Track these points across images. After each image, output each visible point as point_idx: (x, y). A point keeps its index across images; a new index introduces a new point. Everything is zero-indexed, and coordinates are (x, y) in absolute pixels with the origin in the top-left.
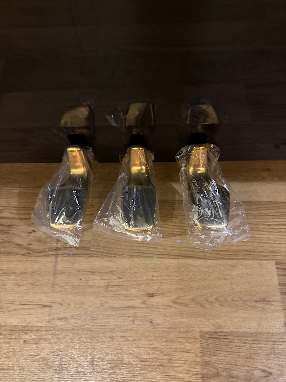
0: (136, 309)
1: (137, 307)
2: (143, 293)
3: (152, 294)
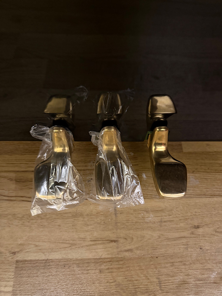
0: (187, 238)
1: (188, 237)
2: (191, 226)
3: (198, 226)
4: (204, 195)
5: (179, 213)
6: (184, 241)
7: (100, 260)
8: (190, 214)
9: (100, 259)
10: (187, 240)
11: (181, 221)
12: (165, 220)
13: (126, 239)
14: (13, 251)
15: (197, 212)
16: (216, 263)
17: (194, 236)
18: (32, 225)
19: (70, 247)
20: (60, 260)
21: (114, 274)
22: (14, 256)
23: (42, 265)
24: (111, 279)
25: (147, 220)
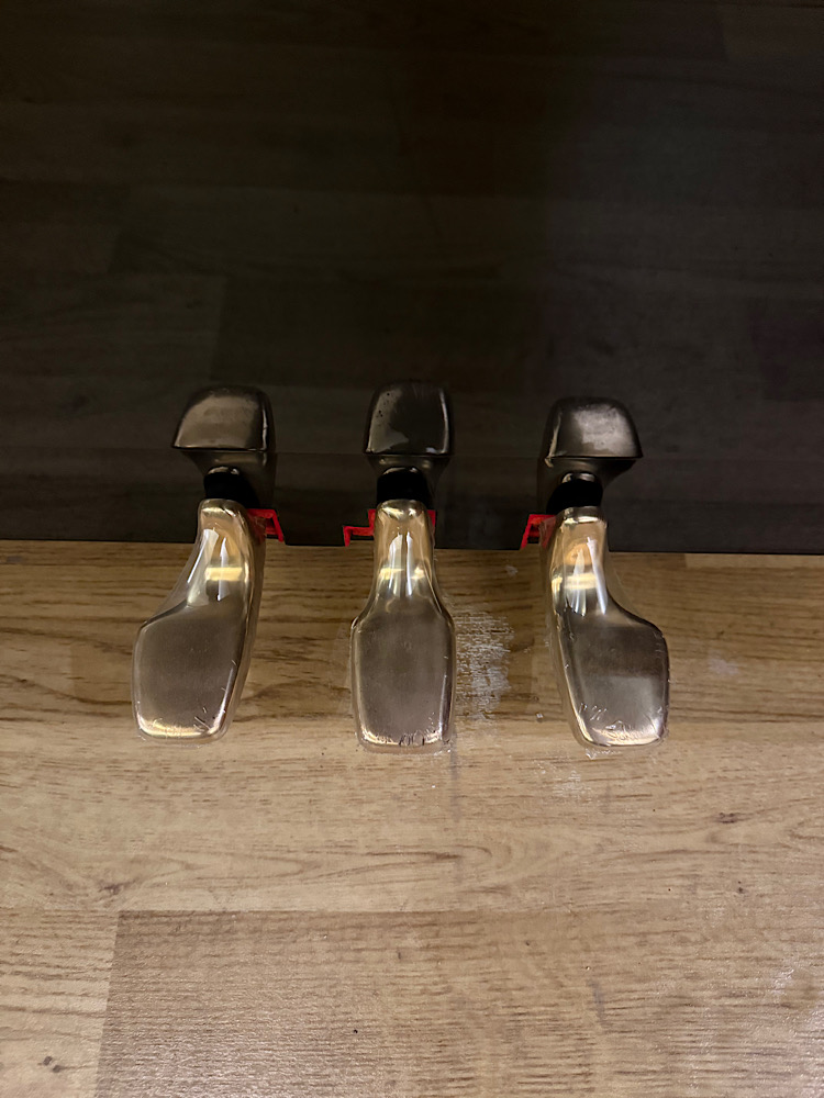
4: (756, 712)
5: (669, 771)
6: (684, 864)
7: (400, 920)
8: (704, 775)
9: (398, 914)
10: (694, 862)
11: (677, 798)
12: (621, 792)
13: (486, 850)
14: (109, 881)
15: (729, 768)
16: (792, 940)
17: (717, 847)
18: (174, 799)
19: (301, 872)
20: (265, 917)
21: (447, 967)
22: (115, 897)
23: (206, 929)
24: (435, 984)
25: (559, 791)
